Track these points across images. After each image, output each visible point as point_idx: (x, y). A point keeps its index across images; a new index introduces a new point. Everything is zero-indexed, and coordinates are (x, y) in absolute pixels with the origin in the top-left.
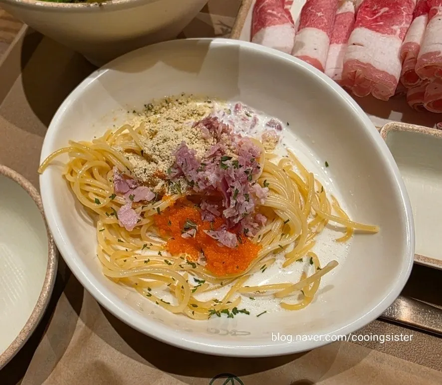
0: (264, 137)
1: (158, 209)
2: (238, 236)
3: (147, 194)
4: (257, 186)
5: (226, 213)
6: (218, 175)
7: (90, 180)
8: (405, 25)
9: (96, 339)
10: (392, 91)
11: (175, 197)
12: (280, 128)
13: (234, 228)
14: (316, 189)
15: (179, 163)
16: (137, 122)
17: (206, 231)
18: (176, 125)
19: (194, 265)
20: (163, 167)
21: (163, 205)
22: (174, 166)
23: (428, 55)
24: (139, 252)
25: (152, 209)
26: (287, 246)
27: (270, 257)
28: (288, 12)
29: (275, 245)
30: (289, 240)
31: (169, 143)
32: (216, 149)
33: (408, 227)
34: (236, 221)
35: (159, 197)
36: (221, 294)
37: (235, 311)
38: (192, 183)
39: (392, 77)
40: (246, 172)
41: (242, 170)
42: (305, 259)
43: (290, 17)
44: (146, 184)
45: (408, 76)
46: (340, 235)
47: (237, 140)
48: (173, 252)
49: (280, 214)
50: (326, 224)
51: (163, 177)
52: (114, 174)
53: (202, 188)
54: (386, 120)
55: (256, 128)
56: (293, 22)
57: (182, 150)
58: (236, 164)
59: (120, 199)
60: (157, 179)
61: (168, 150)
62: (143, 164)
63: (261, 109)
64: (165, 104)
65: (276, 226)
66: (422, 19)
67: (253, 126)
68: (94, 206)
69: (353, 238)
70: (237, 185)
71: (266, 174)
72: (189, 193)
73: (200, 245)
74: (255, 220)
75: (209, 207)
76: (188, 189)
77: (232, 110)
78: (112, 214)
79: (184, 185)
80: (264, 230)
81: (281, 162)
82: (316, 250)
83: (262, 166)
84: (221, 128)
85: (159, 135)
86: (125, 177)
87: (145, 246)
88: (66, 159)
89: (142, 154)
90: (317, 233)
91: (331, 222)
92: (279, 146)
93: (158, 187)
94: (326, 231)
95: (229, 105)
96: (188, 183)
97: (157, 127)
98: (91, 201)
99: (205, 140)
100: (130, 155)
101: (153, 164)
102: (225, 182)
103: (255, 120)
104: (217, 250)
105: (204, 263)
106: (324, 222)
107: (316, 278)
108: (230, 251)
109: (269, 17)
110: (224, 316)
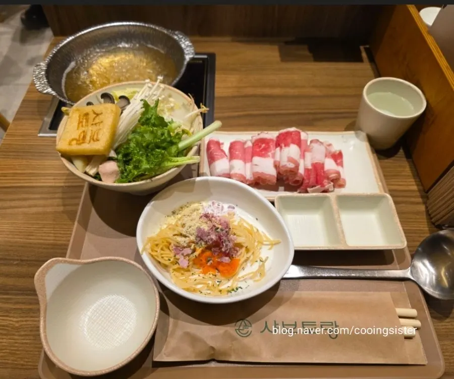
0: (229, 214)
1: (196, 256)
2: (230, 257)
3: (188, 251)
4: (232, 236)
5: (223, 250)
6: (216, 236)
7: (162, 252)
8: (273, 152)
9: (180, 323)
10: (275, 181)
11: (201, 249)
12: (234, 208)
13: (227, 255)
14: (255, 230)
15: (200, 235)
16: (172, 220)
17: (217, 260)
18: (190, 218)
19: (215, 276)
20: (193, 238)
21: (196, 253)
22: (197, 236)
23: (283, 166)
24: (190, 277)
25: (193, 256)
26: (250, 257)
27: (245, 263)
28: (222, 151)
29: (245, 258)
30: (250, 254)
31: (192, 228)
32: (212, 225)
33: (289, 236)
34: (227, 252)
35: (194, 251)
36: (229, 284)
37: (237, 289)
38: (206, 242)
39: (273, 176)
40: (226, 232)
41: (224, 232)
42: (259, 260)
43: (225, 153)
44: (186, 247)
45: (279, 174)
46: (270, 247)
47: (218, 219)
48: (205, 273)
49: (244, 245)
50: (262, 244)
51: (193, 242)
52: (172, 247)
53: (211, 242)
54: (278, 192)
55: (224, 210)
56: (226, 156)
57: (199, 229)
58: (222, 230)
59: (177, 257)
60: (191, 244)
61: (193, 230)
62: (183, 239)
63: (224, 201)
64: (181, 209)
65: (244, 249)
66: (278, 149)
67: (222, 210)
68: (167, 263)
69: (274, 247)
70: (224, 238)
71: (234, 230)
72: (206, 246)
73: (216, 267)
74: (235, 250)
75: (215, 249)
76: (205, 244)
77: (212, 204)
78: (176, 264)
79: (203, 243)
80: (239, 253)
81: (238, 223)
82: (261, 256)
83: (231, 227)
84: (211, 216)
85: (187, 225)
86: (177, 246)
87: (193, 274)
88: (148, 246)
89: (181, 235)
90: (260, 249)
91: (265, 243)
92: (235, 216)
93: (192, 247)
94: (263, 247)
95: (210, 203)
96: (205, 242)
97: (184, 222)
98: (165, 260)
99: (206, 223)
100: (176, 237)
101: (187, 238)
102: (220, 238)
103: (223, 207)
104: (224, 266)
105: (219, 274)
106: (261, 243)
107: (263, 265)
108: (228, 264)
109: (216, 156)
110: (233, 292)
